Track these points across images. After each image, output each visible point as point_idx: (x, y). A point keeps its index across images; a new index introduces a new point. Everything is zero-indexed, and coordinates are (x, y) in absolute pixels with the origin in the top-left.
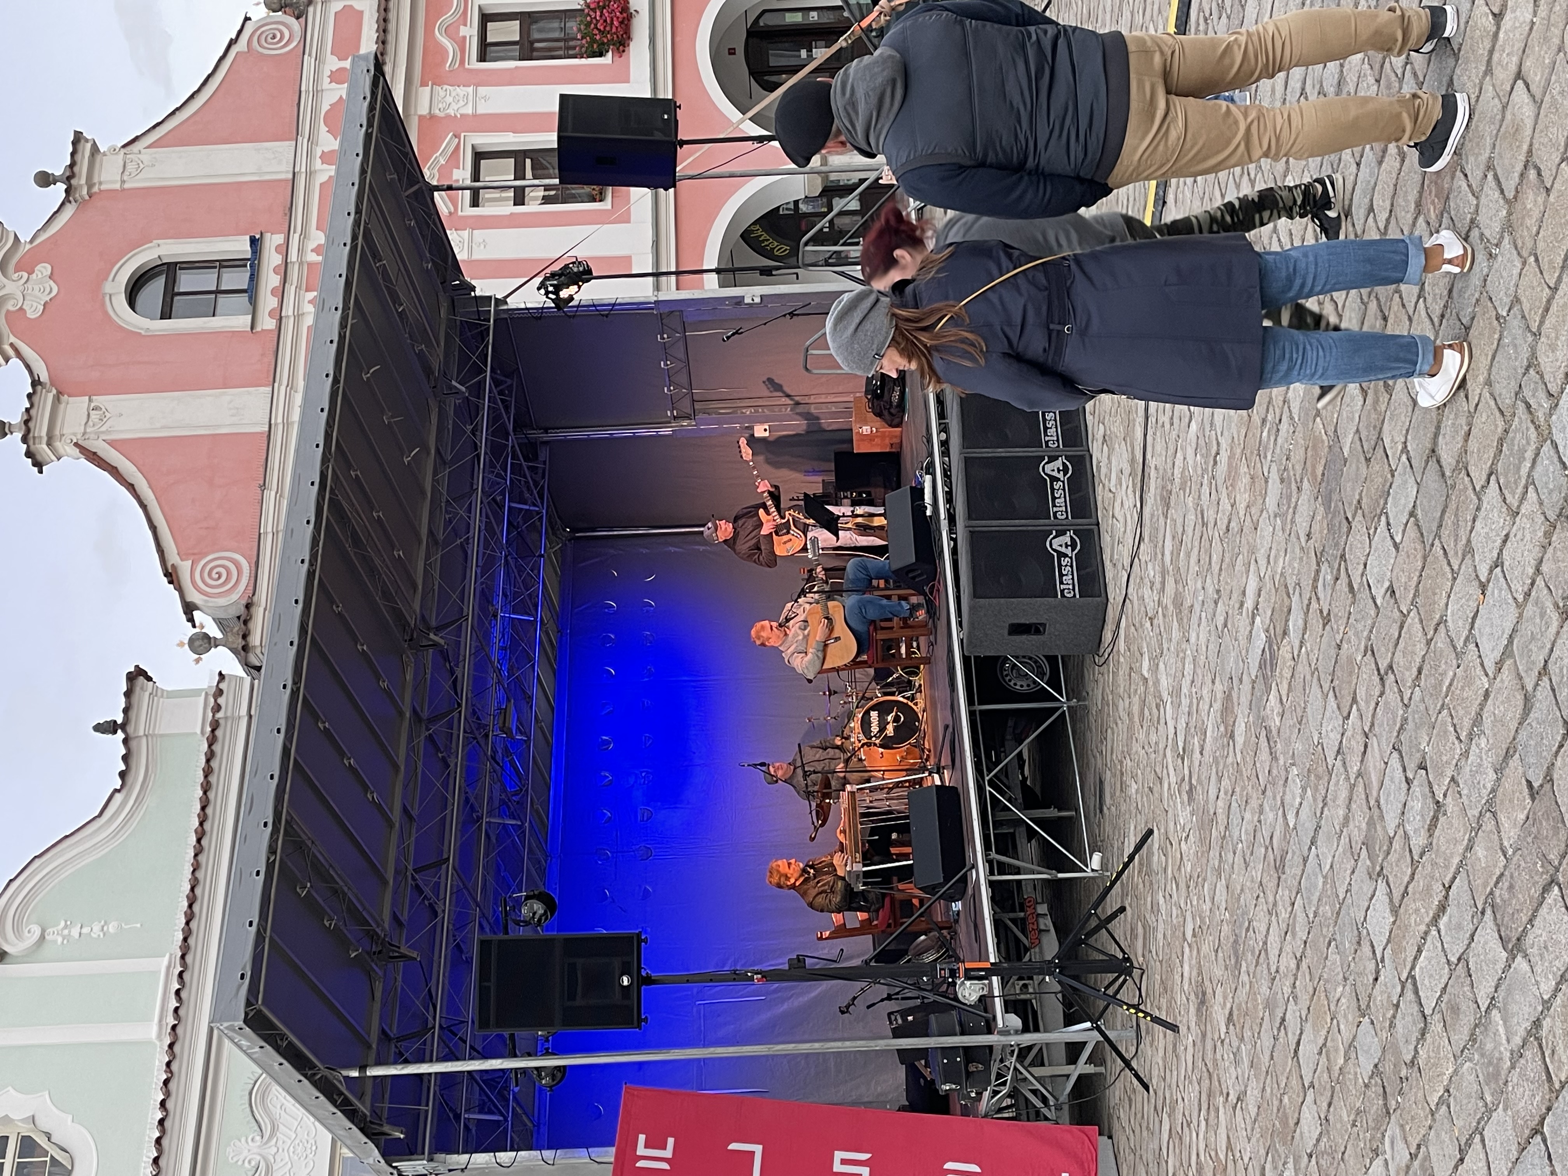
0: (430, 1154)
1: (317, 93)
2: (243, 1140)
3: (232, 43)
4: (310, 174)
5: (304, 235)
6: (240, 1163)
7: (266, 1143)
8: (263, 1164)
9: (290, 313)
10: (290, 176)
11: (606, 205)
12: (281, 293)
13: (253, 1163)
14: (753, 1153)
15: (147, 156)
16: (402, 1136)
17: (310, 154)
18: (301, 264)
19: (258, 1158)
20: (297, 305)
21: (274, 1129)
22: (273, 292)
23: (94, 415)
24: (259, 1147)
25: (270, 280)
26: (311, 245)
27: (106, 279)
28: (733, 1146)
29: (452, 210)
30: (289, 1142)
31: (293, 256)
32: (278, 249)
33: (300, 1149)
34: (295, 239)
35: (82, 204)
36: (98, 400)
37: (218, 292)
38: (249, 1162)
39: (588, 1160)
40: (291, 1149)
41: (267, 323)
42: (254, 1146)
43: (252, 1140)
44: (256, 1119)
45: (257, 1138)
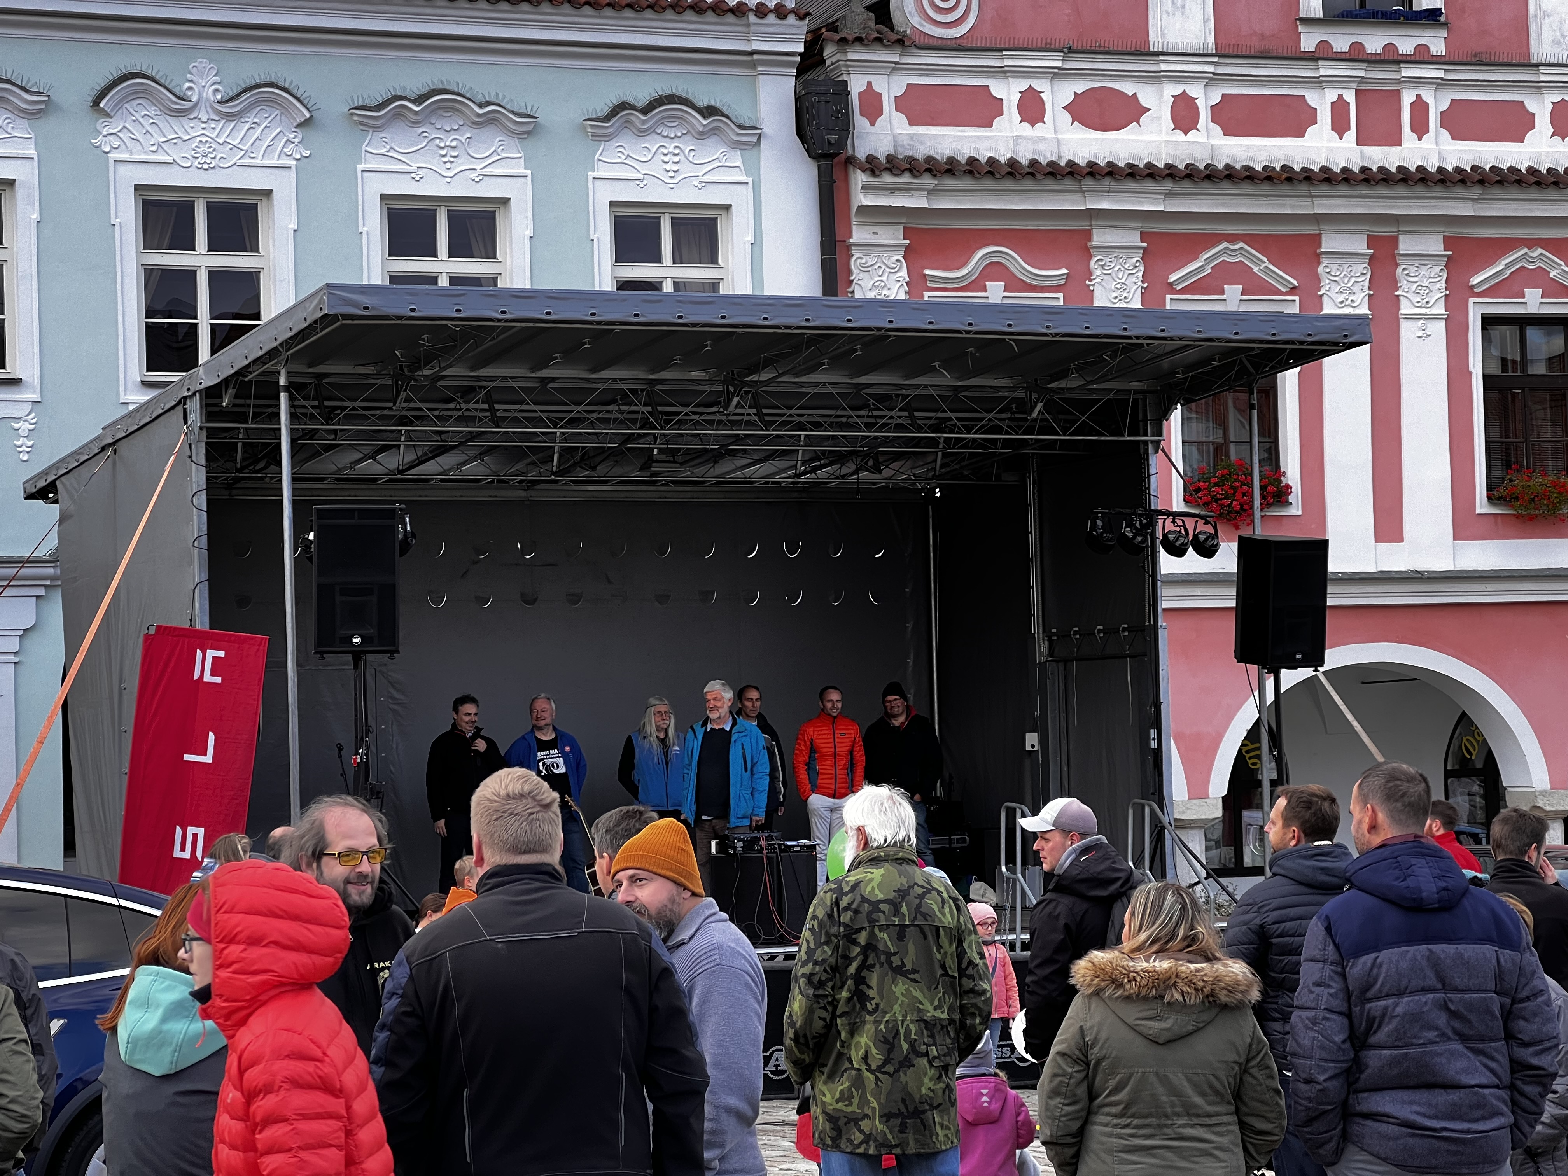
0: (207, 428)
2: (217, 79)
4: (1536, 88)
5: (1440, 84)
6: (189, 76)
7: (213, 108)
8: (187, 105)
9: (1322, 72)
10: (1534, 60)
11: (1482, 506)
12: (1355, 56)
13: (189, 93)
14: (204, 754)
16: (224, 404)
18: (1398, 81)
19: (195, 99)
20: (1333, 81)
21: (230, 117)
22: (1357, 46)
24: (208, 100)
25: (1375, 40)
26: (1428, 96)
28: (212, 737)
29: (1477, 290)
30: (213, 136)
31: (1408, 72)
32: (1422, 48)
33: (204, 149)
34: (1437, 73)
38: (190, 88)
39: (197, 580)
40: (204, 139)
41: (1309, 41)
42: (209, 93)
43: (217, 90)
44: (239, 95)
45: (219, 97)
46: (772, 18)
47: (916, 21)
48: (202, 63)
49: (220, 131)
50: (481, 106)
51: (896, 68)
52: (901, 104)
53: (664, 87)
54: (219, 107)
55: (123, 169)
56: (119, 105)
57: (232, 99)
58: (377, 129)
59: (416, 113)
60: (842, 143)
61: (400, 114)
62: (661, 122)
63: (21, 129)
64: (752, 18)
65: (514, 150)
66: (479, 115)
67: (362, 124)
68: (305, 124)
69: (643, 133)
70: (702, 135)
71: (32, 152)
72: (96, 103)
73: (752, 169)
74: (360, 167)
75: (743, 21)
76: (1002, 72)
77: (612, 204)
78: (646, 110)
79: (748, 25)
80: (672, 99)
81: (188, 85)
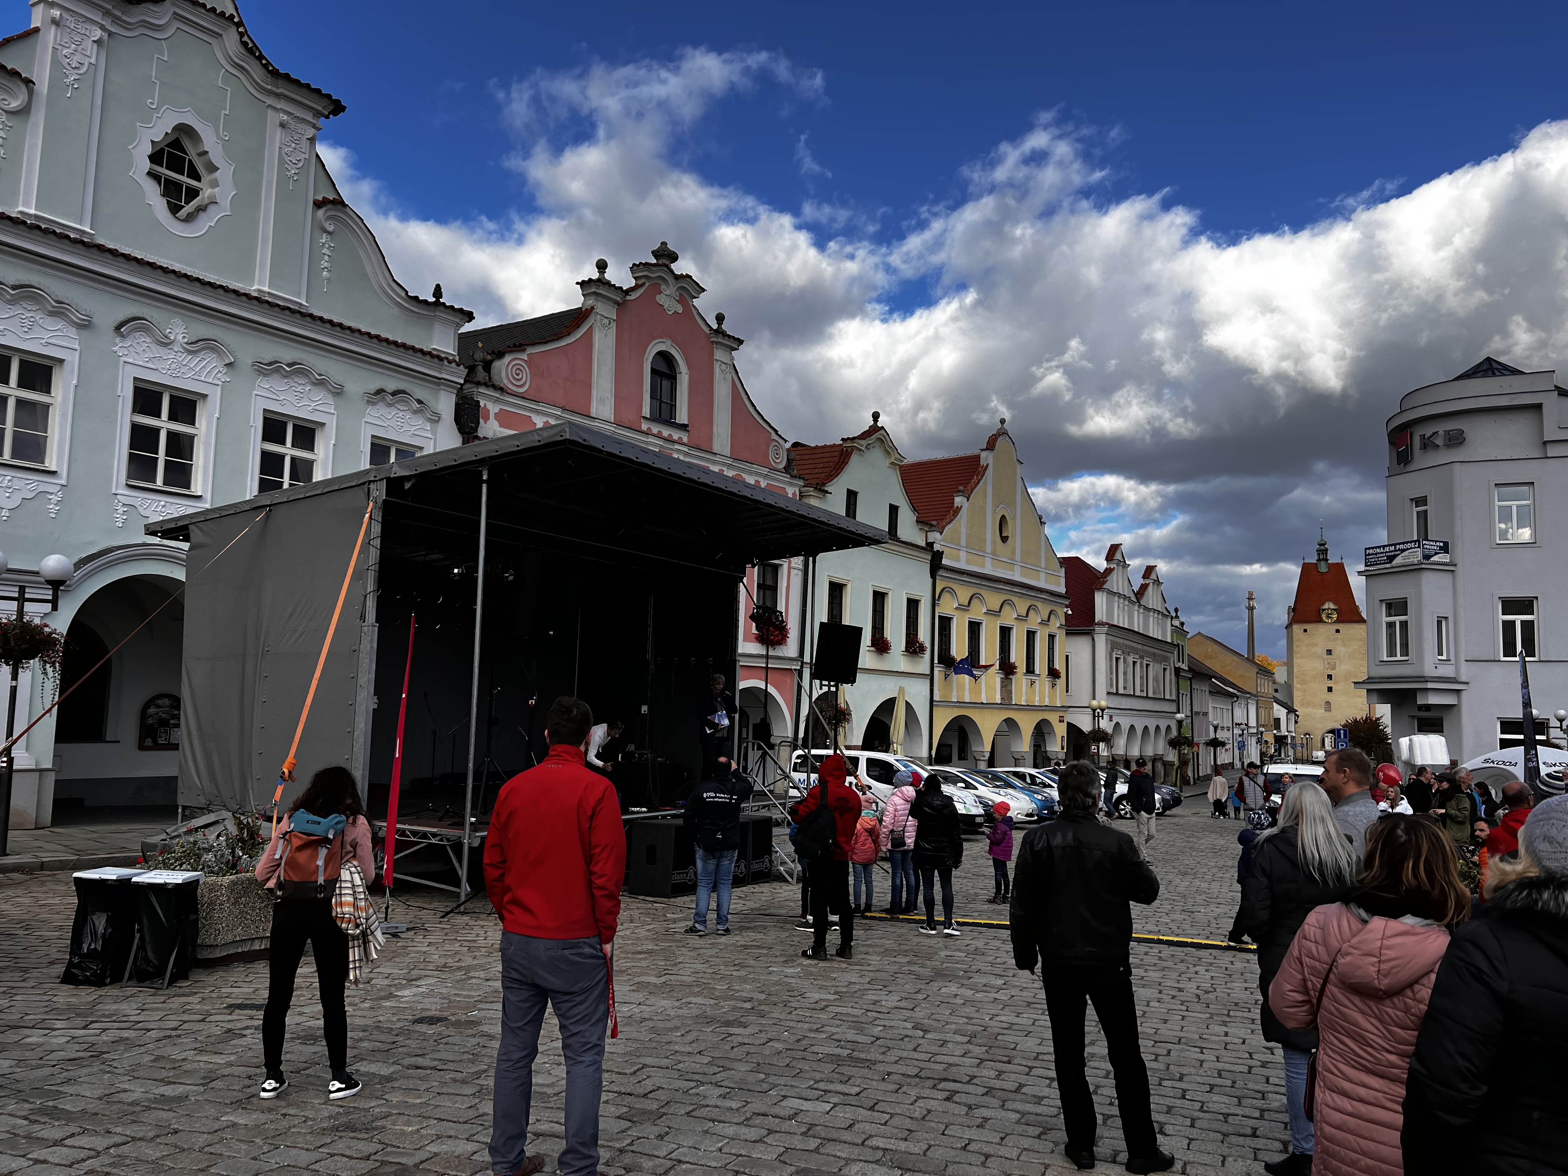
1: (750, 473)
2: (185, 331)
3: (776, 432)
4: (714, 462)
5: (686, 454)
6: (170, 326)
7: (182, 345)
9: (649, 439)
10: (714, 451)
12: (659, 436)
13: (170, 335)
15: (729, 376)
17: (724, 464)
18: (672, 449)
19: (172, 339)
20: (653, 444)
21: (190, 352)
23: (606, 321)
24: (179, 341)
25: (666, 433)
26: (681, 457)
27: (673, 342)
30: (180, 360)
31: (677, 447)
32: (680, 438)
33: (173, 366)
34: (684, 448)
35: (708, 337)
36: (614, 325)
37: (661, 402)
38: (170, 333)
40: (175, 361)
41: (644, 426)
42: (180, 337)
43: (184, 337)
44: (197, 342)
45: (186, 340)
46: (453, 365)
47: (505, 381)
48: (178, 321)
49: (184, 358)
50: (320, 375)
51: (497, 400)
52: (497, 416)
53: (401, 385)
54: (185, 346)
55: (128, 367)
56: (130, 332)
57: (192, 343)
58: (265, 375)
59: (287, 371)
60: (476, 429)
61: (278, 370)
62: (397, 402)
63: (73, 332)
64: (446, 362)
65: (330, 400)
66: (317, 379)
67: (258, 371)
68: (229, 365)
69: (390, 405)
70: (415, 412)
71: (76, 346)
72: (118, 328)
73: (434, 433)
74: (255, 392)
75: (441, 363)
76: (537, 412)
77: (373, 436)
78: (394, 394)
79: (443, 365)
80: (404, 392)
81: (168, 330)
